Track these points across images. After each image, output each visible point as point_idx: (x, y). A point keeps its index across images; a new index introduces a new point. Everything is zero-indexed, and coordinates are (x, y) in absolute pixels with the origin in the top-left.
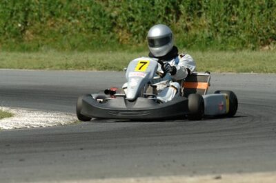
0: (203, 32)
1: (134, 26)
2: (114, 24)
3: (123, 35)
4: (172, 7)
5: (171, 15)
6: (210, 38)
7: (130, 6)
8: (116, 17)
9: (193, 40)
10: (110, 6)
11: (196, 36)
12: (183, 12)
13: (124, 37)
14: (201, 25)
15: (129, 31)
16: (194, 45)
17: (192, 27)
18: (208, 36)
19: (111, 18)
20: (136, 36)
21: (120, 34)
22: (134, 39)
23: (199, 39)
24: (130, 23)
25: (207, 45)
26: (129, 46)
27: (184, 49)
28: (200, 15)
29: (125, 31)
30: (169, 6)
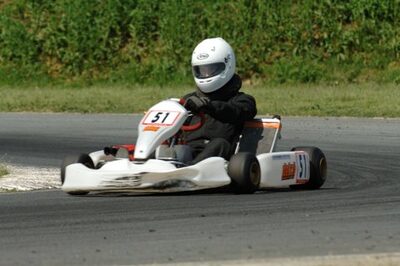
0: (162, 61)
1: (67, 53)
2: (40, 51)
3: (52, 65)
4: (118, 27)
5: (116, 39)
6: (170, 70)
7: (61, 26)
8: (42, 41)
9: (148, 72)
10: (33, 25)
11: (151, 67)
12: (133, 34)
13: (54, 68)
14: (158, 53)
15: (60, 61)
16: (150, 79)
17: (145, 54)
18: (168, 67)
19: (35, 42)
20: (70, 67)
21: (48, 63)
22: (68, 71)
23: (156, 70)
24: (62, 49)
25: (167, 79)
26: (61, 81)
27: (137, 85)
28: (155, 38)
29: (55, 59)
30: (114, 26)
